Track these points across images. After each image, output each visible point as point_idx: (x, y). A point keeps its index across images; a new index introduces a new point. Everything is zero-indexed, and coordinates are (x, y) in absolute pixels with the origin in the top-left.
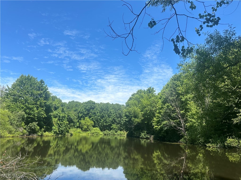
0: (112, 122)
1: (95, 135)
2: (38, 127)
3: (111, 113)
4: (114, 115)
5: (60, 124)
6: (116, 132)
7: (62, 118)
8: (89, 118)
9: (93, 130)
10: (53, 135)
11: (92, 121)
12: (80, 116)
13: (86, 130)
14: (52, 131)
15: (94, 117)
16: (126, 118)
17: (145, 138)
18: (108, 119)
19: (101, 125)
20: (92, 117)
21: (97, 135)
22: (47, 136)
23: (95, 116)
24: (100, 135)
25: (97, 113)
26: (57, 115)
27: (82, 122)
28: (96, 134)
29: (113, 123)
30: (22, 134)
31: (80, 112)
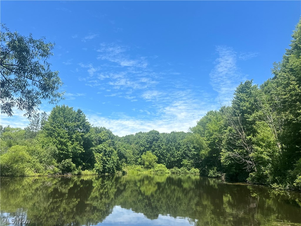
0: (182, 156)
1: (159, 174)
2: (74, 165)
3: (180, 144)
4: (185, 148)
5: (106, 160)
6: (189, 170)
7: (109, 153)
8: (152, 152)
9: (157, 168)
10: (94, 173)
11: (155, 155)
12: (142, 150)
13: (148, 168)
14: (94, 169)
15: (158, 151)
17: (214, 177)
18: (176, 153)
19: (168, 161)
20: (156, 151)
21: (161, 173)
22: (86, 175)
23: (160, 149)
24: (166, 173)
25: (162, 145)
26: (102, 149)
27: (143, 156)
28: (160, 172)
29: (184, 158)
30: (52, 173)
31: (141, 145)
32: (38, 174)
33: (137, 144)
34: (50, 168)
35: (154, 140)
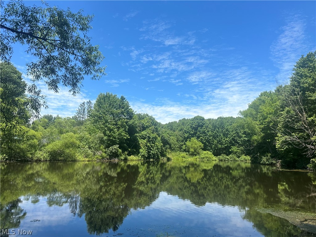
0: (231, 142)
1: (205, 161)
2: (120, 150)
3: (228, 130)
4: (234, 134)
5: (150, 146)
6: (239, 157)
7: (153, 139)
8: (197, 139)
9: (203, 155)
10: (140, 158)
11: (200, 142)
12: (186, 137)
13: (193, 154)
14: (139, 155)
15: (203, 137)
16: (245, 137)
17: (268, 165)
18: (224, 139)
19: (215, 148)
20: (201, 138)
21: (208, 160)
22: (132, 160)
23: (205, 135)
24: (213, 160)
25: (208, 131)
26: (146, 135)
27: (188, 143)
28: (206, 159)
29: (233, 145)
30: (100, 158)
31: (185, 131)
32: (88, 159)
33: (181, 131)
34: (99, 153)
35: (199, 126)
